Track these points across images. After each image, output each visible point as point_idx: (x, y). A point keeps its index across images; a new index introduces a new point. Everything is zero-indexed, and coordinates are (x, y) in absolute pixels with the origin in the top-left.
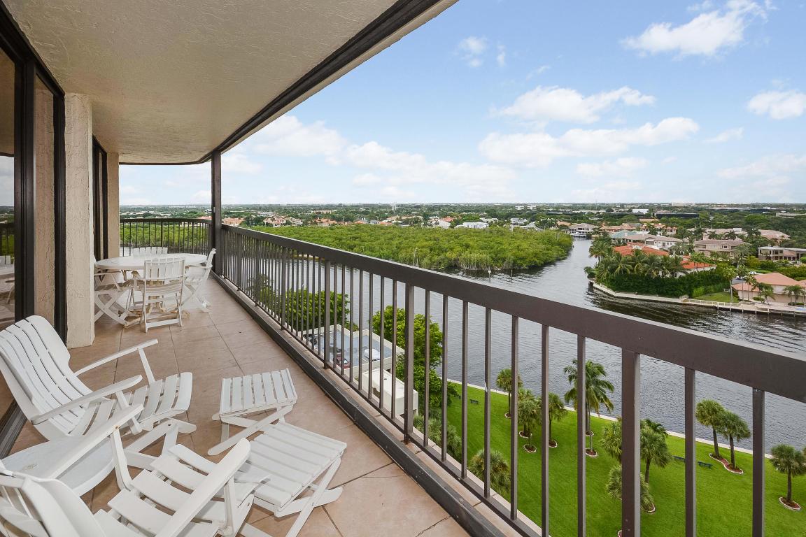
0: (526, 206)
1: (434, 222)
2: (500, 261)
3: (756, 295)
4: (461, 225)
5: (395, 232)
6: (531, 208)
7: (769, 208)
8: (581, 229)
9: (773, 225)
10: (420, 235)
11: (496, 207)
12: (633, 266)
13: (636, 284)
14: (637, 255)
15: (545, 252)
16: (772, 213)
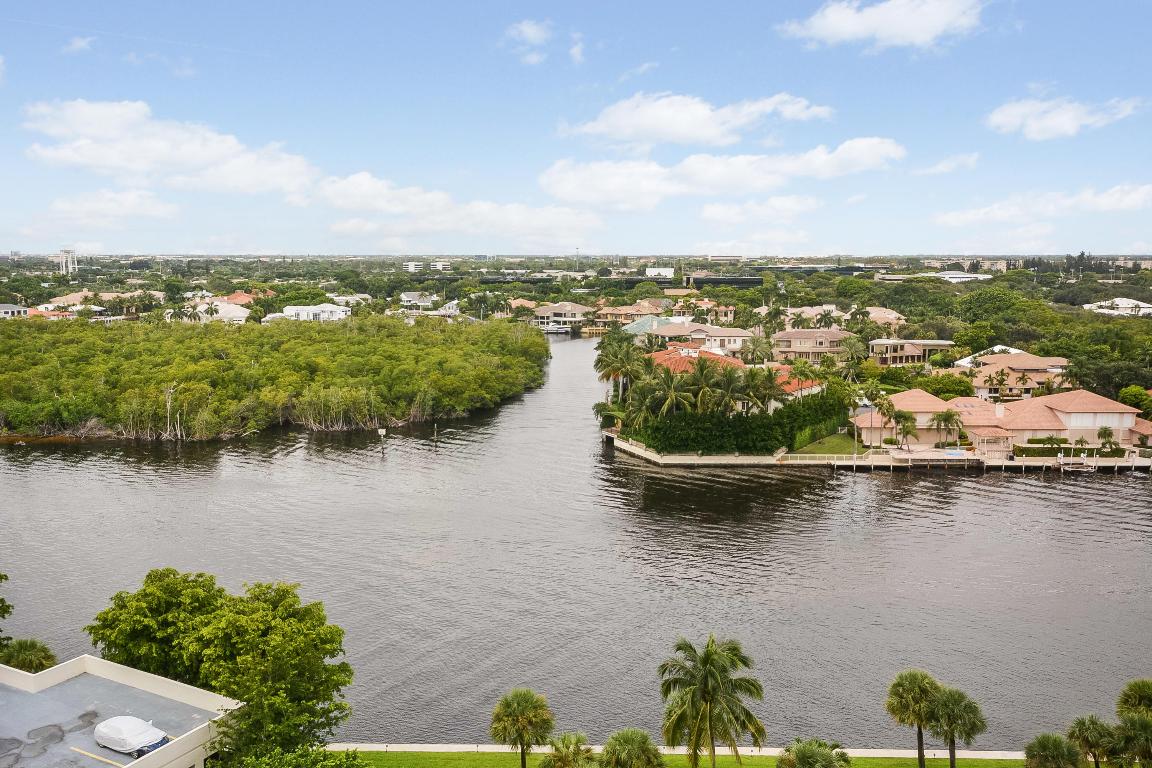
0: (427, 264)
1: (202, 308)
2: (403, 404)
3: (886, 435)
4: (278, 315)
5: (90, 337)
6: (439, 266)
7: (862, 265)
8: (559, 315)
9: (878, 297)
10: (168, 344)
11: (357, 264)
12: (696, 396)
13: (701, 432)
14: (702, 370)
15: (501, 373)
16: (868, 274)
